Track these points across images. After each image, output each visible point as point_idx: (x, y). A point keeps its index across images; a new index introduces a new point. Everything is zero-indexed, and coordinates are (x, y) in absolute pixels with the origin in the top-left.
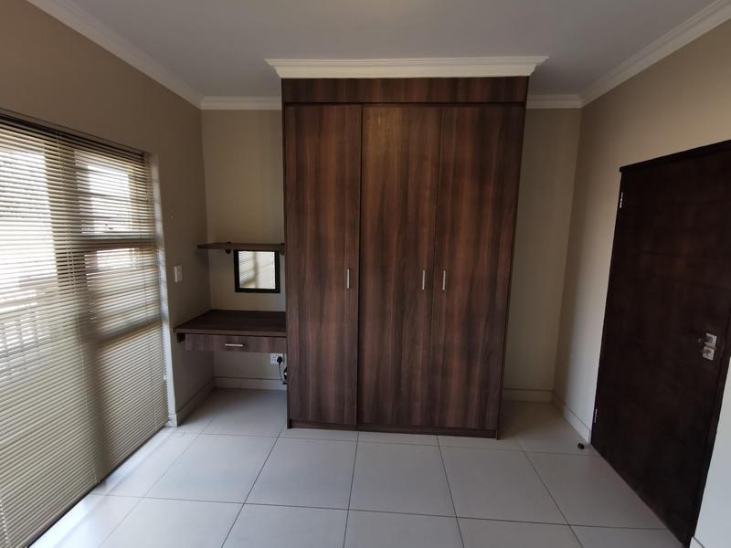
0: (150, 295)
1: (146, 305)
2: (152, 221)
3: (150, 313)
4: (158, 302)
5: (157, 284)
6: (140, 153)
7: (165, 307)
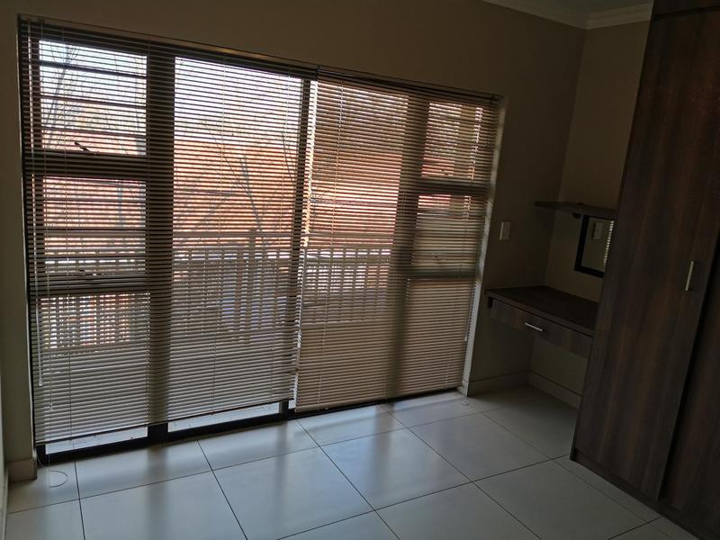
0: (468, 246)
1: (462, 256)
2: (486, 169)
3: (464, 265)
4: (476, 256)
5: (478, 236)
6: (490, 96)
7: (482, 264)
